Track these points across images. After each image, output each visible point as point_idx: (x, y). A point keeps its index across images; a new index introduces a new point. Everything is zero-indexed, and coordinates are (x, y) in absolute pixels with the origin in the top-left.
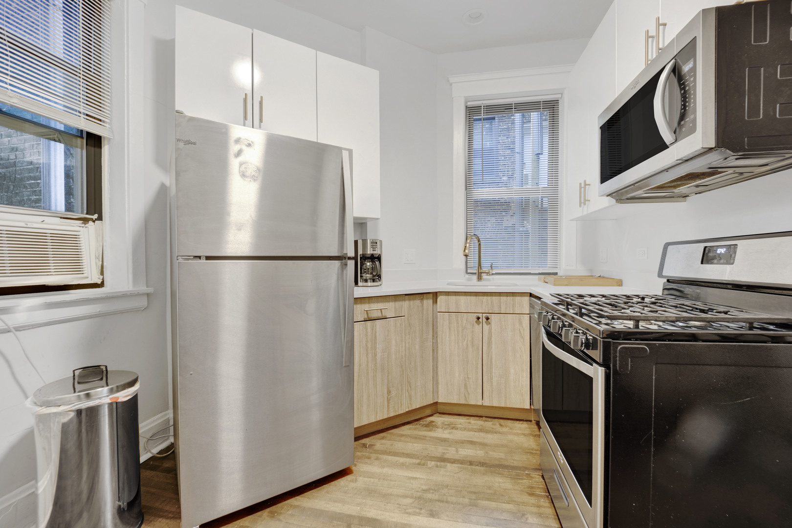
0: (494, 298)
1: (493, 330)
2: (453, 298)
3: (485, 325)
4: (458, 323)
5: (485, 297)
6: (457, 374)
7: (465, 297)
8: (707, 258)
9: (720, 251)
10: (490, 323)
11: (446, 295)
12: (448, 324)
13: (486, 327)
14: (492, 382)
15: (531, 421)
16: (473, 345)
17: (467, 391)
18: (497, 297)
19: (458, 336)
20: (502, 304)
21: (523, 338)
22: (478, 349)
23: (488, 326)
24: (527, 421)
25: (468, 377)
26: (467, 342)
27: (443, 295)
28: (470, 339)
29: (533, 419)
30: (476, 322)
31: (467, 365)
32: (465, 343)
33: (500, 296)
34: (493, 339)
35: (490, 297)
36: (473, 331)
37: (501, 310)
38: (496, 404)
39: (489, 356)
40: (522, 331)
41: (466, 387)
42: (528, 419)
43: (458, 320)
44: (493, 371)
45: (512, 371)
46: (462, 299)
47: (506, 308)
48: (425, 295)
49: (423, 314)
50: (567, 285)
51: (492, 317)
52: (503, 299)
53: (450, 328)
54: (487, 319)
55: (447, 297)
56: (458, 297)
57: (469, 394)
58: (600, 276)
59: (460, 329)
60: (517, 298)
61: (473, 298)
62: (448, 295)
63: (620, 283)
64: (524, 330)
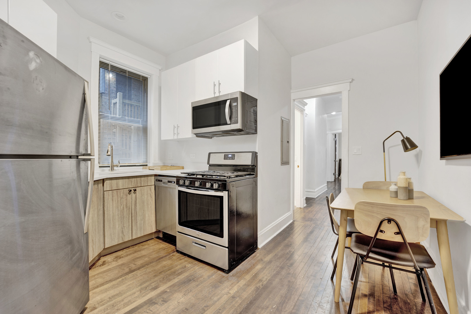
0: (138, 179)
1: (137, 196)
2: (114, 182)
3: (133, 194)
4: (118, 196)
5: (133, 179)
6: (117, 227)
7: (122, 180)
8: (226, 157)
9: (229, 156)
10: (136, 193)
11: (110, 180)
12: (111, 198)
13: (134, 195)
14: (137, 225)
15: (153, 238)
16: (127, 207)
17: (124, 235)
18: (139, 178)
19: (118, 203)
20: (142, 182)
21: (151, 197)
22: (129, 208)
23: (135, 194)
24: (151, 239)
25: (124, 226)
26: (123, 206)
27: (108, 180)
28: (125, 204)
29: (154, 238)
30: (128, 193)
31: (123, 219)
32: (122, 207)
33: (141, 177)
34: (137, 201)
35: (136, 179)
36: (126, 199)
37: (141, 185)
38: (139, 236)
39: (135, 211)
40: (151, 194)
41: (122, 232)
42: (152, 238)
43: (118, 194)
44: (138, 218)
45: (147, 215)
46: (120, 181)
47: (144, 183)
48: (99, 181)
49: (98, 193)
50: (166, 170)
51: (137, 189)
52: (142, 179)
53: (112, 200)
54: (135, 190)
55: (111, 181)
56: (118, 180)
57: (124, 236)
58: (171, 166)
59: (119, 199)
60: (149, 177)
61: (127, 180)
62: (112, 180)
63: (183, 168)
64: (152, 193)
